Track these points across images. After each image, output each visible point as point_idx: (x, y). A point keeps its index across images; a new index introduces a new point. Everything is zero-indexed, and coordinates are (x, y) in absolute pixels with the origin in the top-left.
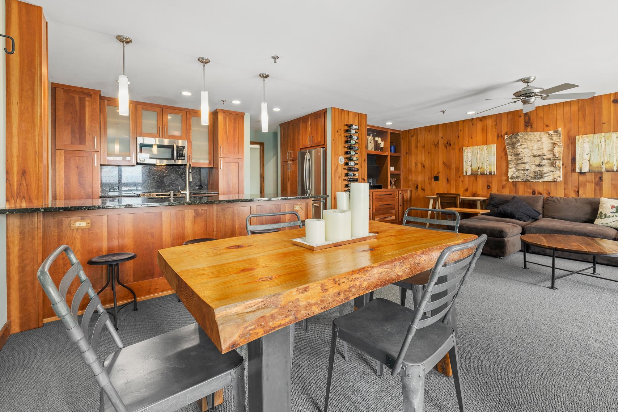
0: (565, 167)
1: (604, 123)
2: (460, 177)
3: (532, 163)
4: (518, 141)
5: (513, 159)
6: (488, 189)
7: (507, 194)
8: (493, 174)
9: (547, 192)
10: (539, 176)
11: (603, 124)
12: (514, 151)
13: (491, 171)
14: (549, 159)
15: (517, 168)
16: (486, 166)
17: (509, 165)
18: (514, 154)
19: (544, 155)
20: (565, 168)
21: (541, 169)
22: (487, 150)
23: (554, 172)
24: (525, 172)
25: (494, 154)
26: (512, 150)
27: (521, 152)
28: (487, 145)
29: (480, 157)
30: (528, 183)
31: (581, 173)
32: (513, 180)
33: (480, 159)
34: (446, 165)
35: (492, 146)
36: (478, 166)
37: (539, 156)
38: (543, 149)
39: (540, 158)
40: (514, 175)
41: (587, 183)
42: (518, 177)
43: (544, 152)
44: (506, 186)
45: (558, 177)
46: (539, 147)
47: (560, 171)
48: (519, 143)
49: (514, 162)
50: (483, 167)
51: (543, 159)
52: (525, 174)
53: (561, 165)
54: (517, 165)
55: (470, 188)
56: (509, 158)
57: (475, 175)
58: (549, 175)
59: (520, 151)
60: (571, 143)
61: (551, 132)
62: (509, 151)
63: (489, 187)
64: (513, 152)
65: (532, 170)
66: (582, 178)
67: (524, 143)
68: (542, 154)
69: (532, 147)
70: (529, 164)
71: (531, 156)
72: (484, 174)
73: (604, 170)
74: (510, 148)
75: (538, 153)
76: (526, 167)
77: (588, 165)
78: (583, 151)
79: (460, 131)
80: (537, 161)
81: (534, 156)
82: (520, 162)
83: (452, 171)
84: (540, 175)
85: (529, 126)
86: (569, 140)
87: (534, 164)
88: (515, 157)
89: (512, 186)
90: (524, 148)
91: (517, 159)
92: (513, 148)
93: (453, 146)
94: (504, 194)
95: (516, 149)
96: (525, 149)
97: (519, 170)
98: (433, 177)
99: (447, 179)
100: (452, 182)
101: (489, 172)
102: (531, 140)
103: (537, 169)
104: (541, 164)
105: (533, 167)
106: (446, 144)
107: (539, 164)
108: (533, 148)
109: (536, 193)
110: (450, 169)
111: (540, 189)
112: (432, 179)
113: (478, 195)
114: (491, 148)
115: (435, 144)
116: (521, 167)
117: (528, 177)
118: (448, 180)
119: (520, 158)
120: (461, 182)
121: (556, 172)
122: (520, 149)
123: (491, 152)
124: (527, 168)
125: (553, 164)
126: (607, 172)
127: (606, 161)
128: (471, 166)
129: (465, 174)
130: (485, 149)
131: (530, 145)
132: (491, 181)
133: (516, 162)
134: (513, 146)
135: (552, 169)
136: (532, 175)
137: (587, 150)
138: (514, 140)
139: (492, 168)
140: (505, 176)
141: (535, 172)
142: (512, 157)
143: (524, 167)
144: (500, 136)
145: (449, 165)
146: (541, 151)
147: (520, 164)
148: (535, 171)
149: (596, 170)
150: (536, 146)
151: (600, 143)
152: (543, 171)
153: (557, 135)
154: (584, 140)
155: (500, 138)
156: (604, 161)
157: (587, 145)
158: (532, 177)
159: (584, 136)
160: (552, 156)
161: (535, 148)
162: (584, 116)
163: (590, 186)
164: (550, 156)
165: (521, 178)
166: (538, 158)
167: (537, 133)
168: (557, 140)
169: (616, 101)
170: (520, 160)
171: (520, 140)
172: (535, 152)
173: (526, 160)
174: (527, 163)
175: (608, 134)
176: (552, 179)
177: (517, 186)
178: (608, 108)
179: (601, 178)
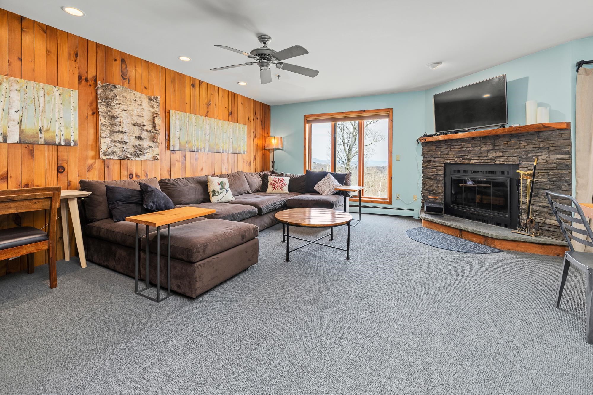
0: (161, 143)
1: (187, 103)
3: (131, 134)
4: (114, 96)
5: (107, 123)
6: (60, 175)
7: (95, 180)
9: (145, 174)
10: (139, 153)
12: (109, 111)
13: (70, 140)
14: (149, 131)
15: (113, 138)
16: (57, 129)
17: (101, 132)
18: (109, 115)
19: (144, 126)
20: (161, 145)
21: (141, 144)
22: (61, 98)
23: (153, 149)
24: (123, 146)
25: (75, 107)
26: (105, 109)
27: (119, 114)
28: (59, 87)
29: (44, 108)
30: (125, 162)
31: (173, 152)
32: (107, 157)
33: (43, 111)
35: (72, 92)
36: (40, 126)
37: (138, 125)
38: (143, 117)
39: (140, 128)
40: (109, 150)
42: (113, 153)
43: (144, 121)
44: (94, 166)
45: (156, 154)
46: (138, 113)
47: (159, 148)
48: (116, 100)
49: (109, 128)
50: (52, 129)
51: (143, 130)
52: (123, 149)
53: (158, 141)
54: (113, 133)
56: (101, 121)
57: (28, 144)
58: (148, 151)
59: (118, 113)
60: (167, 116)
61: (150, 97)
62: (102, 109)
63: (62, 169)
64: (107, 113)
65: (132, 144)
66: (173, 156)
67: (122, 103)
68: (143, 124)
69: (132, 111)
70: (127, 134)
71: (130, 124)
72: (54, 144)
73: (187, 149)
74: (102, 104)
75: (138, 122)
76: (124, 139)
77: (179, 143)
78: (175, 127)
80: (137, 131)
81: (134, 125)
82: (116, 131)
84: (139, 151)
85: (126, 79)
87: (133, 135)
88: (110, 121)
90: (122, 110)
91: (113, 125)
92: (108, 106)
95: (112, 108)
96: (123, 111)
97: (115, 142)
101: (65, 141)
102: (131, 102)
103: (137, 143)
104: (142, 136)
105: (133, 138)
107: (139, 136)
108: (133, 113)
109: (134, 176)
111: (138, 170)
114: (70, 96)
116: (118, 137)
117: (127, 153)
119: (117, 123)
121: (155, 148)
122: (117, 110)
123: (70, 103)
125: (153, 139)
128: (19, 124)
129: (2, 139)
130: (57, 94)
131: (129, 108)
132: (66, 158)
133: (111, 129)
134: (108, 101)
135: (152, 144)
136: (132, 150)
137: (178, 128)
138: (109, 94)
139: (72, 134)
140: (92, 150)
141: (134, 147)
142: (105, 119)
143: (121, 139)
144: (84, 78)
146: (141, 119)
147: (117, 132)
148: (135, 145)
149: (183, 149)
150: (136, 110)
151: (186, 123)
152: (143, 146)
153: (156, 103)
154: (176, 116)
155: (83, 82)
156: (188, 140)
157: (178, 122)
158: (131, 154)
159: (177, 112)
160: (152, 128)
161: (135, 113)
162: (175, 90)
163: (178, 165)
164: (149, 127)
165: (118, 155)
166: (138, 127)
167: (138, 94)
168: (157, 110)
169: (193, 86)
170: (117, 126)
171: (118, 97)
172: (135, 118)
173: (124, 128)
174: (125, 133)
175: (190, 115)
176: (152, 158)
177: (111, 167)
178: (189, 89)
179: (185, 157)
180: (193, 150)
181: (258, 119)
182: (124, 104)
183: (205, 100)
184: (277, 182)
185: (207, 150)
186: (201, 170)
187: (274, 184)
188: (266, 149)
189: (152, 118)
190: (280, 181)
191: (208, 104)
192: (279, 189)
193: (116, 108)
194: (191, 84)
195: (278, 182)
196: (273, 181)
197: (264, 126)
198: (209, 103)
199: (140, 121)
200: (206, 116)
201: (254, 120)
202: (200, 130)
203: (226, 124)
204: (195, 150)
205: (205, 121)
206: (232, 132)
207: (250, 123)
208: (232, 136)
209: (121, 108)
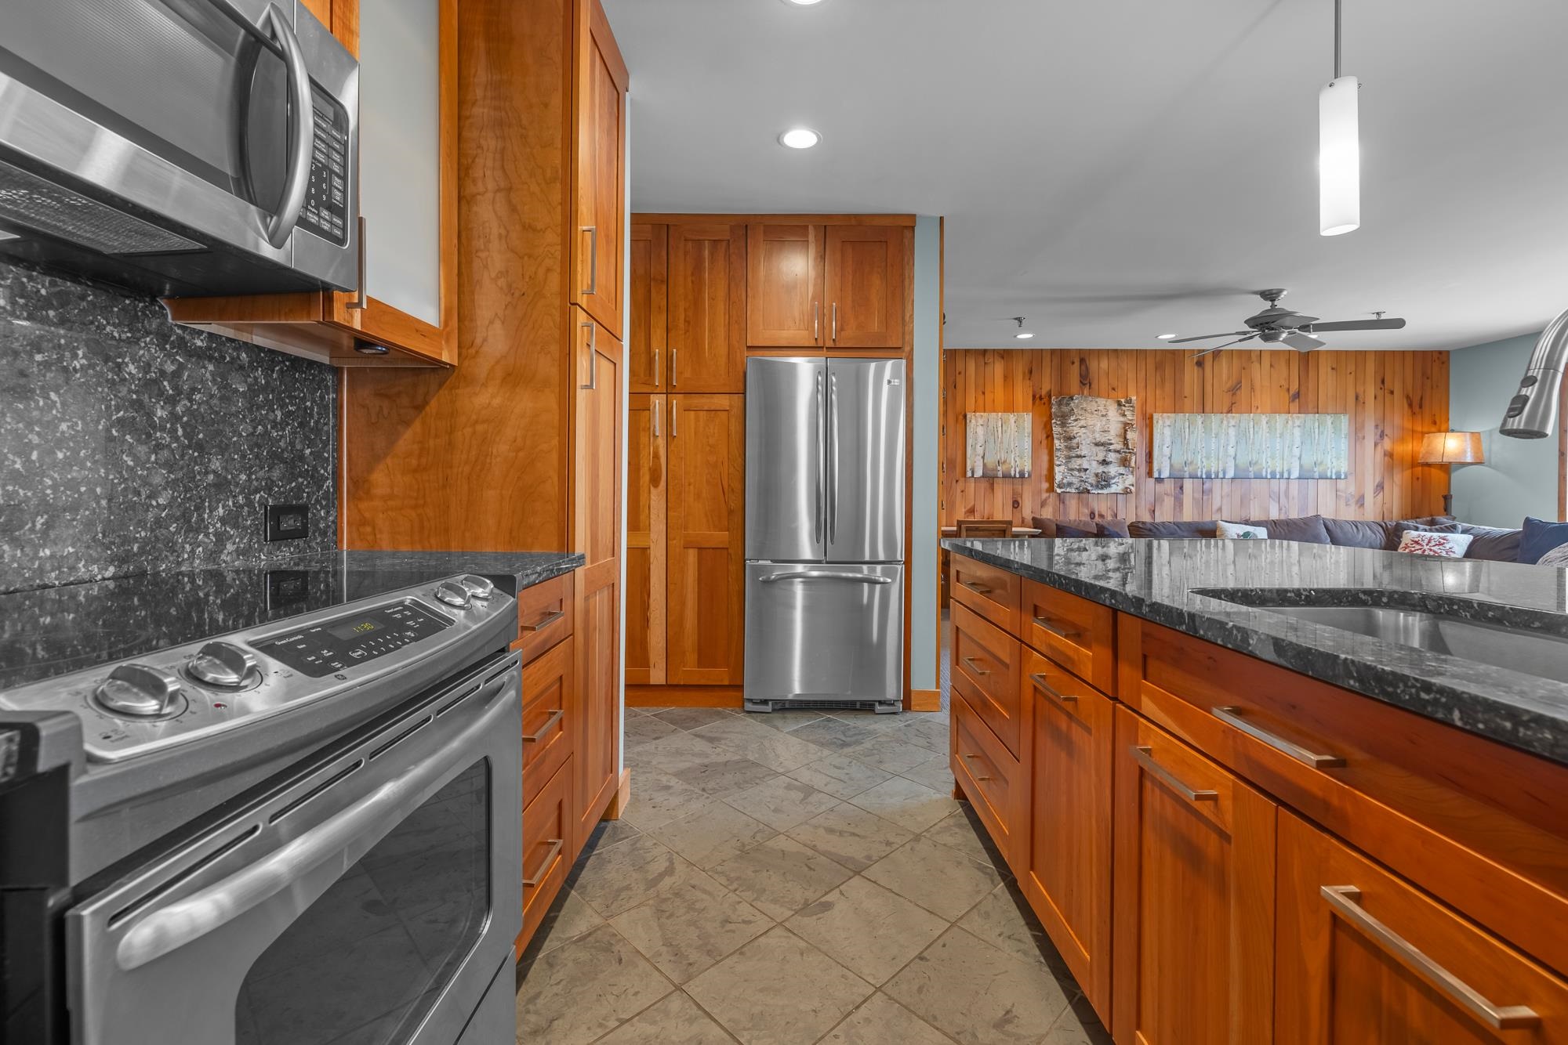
1: (1186, 397)
2: (957, 481)
3: (1093, 458)
4: (1072, 411)
5: (1063, 446)
6: (1014, 510)
8: (1026, 476)
9: (1113, 514)
10: (1103, 483)
12: (1066, 431)
13: (1024, 470)
14: (1118, 452)
15: (1071, 466)
16: (1014, 459)
17: (1056, 459)
18: (1065, 437)
19: (1111, 444)
21: (1105, 470)
22: (1017, 424)
23: (1124, 476)
24: (1082, 474)
25: (1029, 433)
26: (1061, 429)
27: (1077, 433)
28: (1015, 414)
29: (1002, 439)
30: (1085, 495)
31: (1159, 480)
32: (1062, 490)
33: (1002, 442)
35: (1024, 416)
36: (998, 458)
37: (1103, 444)
38: (1109, 431)
39: (1105, 449)
40: (1065, 481)
41: (1166, 497)
42: (1070, 484)
43: (1111, 438)
44: (1047, 502)
45: (1130, 485)
46: (1103, 428)
47: (1132, 475)
48: (1073, 415)
49: (1065, 452)
50: (1009, 460)
51: (1110, 451)
52: (1082, 479)
53: (1132, 464)
54: (1069, 458)
55: (978, 508)
56: (1055, 445)
57: (989, 478)
58: (1117, 481)
59: (1075, 432)
60: (1149, 423)
61: (1121, 401)
62: (1056, 429)
63: (1016, 504)
64: (1063, 434)
65: (1093, 471)
66: (1158, 486)
67: (1080, 417)
68: (1109, 442)
69: (1094, 426)
70: (1087, 458)
71: (1092, 444)
72: (1010, 477)
73: (1187, 475)
74: (1057, 424)
75: (1103, 440)
76: (1084, 465)
77: (1169, 465)
78: (1164, 440)
79: (957, 372)
80: (1100, 453)
81: (1097, 444)
82: (1074, 455)
84: (1103, 481)
85: (1086, 384)
86: (1146, 419)
87: (1095, 458)
88: (1066, 444)
89: (1058, 503)
91: (1070, 448)
92: (1063, 425)
95: (1068, 427)
96: (1083, 428)
97: (1072, 470)
101: (1019, 472)
102: (1092, 413)
103: (1101, 469)
104: (1108, 460)
105: (1094, 464)
107: (1104, 460)
108: (1095, 428)
109: (1097, 515)
111: (1104, 507)
114: (1024, 420)
116: (1077, 463)
117: (1086, 484)
119: (1074, 445)
120: (958, 495)
121: (1128, 475)
122: (1075, 428)
123: (1023, 429)
125: (1124, 462)
126: (1189, 479)
127: (1191, 460)
128: (983, 457)
129: (969, 474)
130: (1012, 421)
131: (1090, 423)
132: (1021, 491)
133: (1067, 454)
134: (1064, 419)
135: (1122, 470)
136: (1092, 480)
137: (1167, 441)
138: (1065, 409)
139: (1026, 463)
140: (1045, 482)
141: (1097, 475)
142: (1060, 443)
143: (1080, 465)
144: (1037, 396)
146: (1106, 435)
147: (1074, 457)
148: (1098, 473)
149: (1178, 474)
150: (1099, 424)
151: (1183, 430)
152: (1110, 474)
153: (1129, 408)
154: (1164, 423)
155: (1038, 401)
156: (1187, 459)
157: (1167, 432)
158: (1092, 486)
159: (1165, 414)
160: (1122, 446)
161: (1098, 428)
162: (1163, 381)
163: (1169, 502)
164: (1119, 446)
165: (1075, 486)
166: (1102, 448)
167: (1102, 401)
168: (1130, 418)
169: (1200, 364)
170: (1074, 449)
171: (1076, 411)
172: (1097, 435)
173: (1084, 450)
174: (1084, 457)
175: (1192, 416)
176: (1123, 490)
177: (1067, 502)
178: (1190, 373)
179: (1181, 488)
180: (1199, 475)
181: (1392, 393)
182: (1083, 418)
183: (1227, 383)
184: (1424, 544)
185: (1231, 474)
186: (1218, 510)
187: (1413, 549)
188: (1428, 465)
189: (1123, 431)
190: (1433, 543)
191: (1232, 390)
193: (1073, 426)
194: (1195, 361)
195: (1427, 545)
196: (1413, 541)
197: (1421, 407)
198: (1236, 386)
199: (1106, 438)
200: (1230, 411)
201: (1378, 398)
202: (1214, 440)
203: (1280, 419)
204: (1204, 476)
205: (1225, 422)
206: (1299, 434)
207: (1364, 408)
208: (1298, 442)
209: (1080, 425)
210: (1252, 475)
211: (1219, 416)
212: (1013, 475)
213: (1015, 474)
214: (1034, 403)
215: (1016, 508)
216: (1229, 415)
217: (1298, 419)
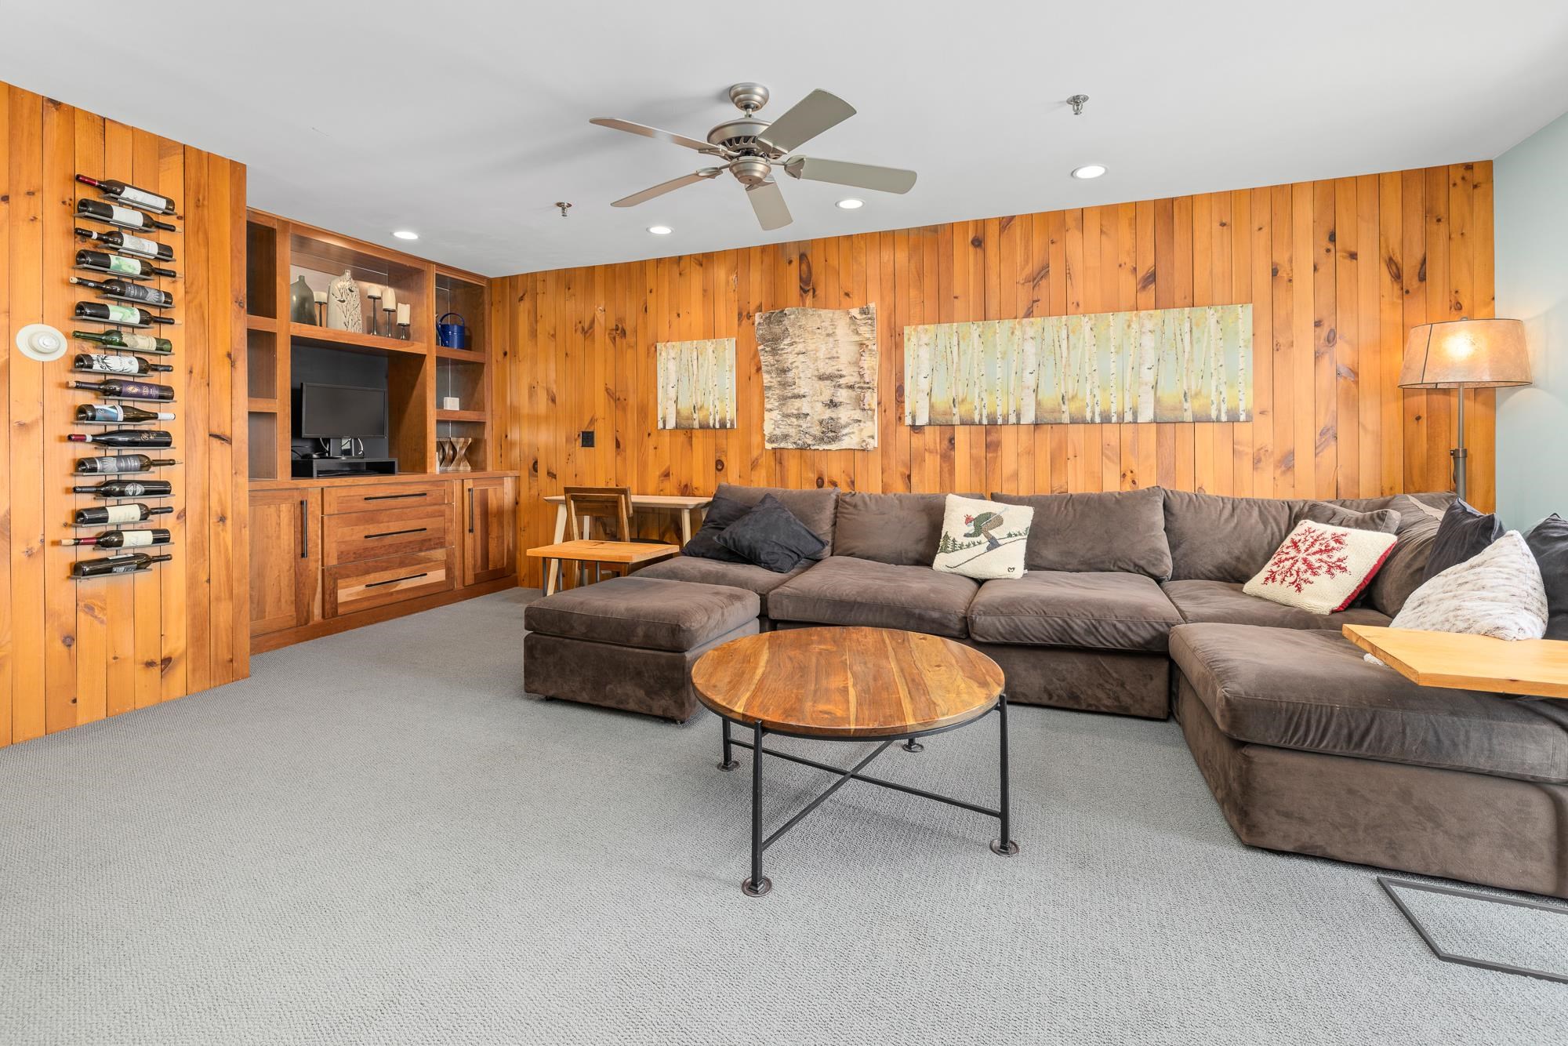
0: (883, 410)
1: (956, 297)
2: (649, 435)
3: (815, 398)
4: (784, 331)
5: (775, 383)
6: (718, 473)
7: (762, 486)
8: (728, 426)
9: (849, 480)
10: (830, 434)
11: (955, 300)
12: (778, 361)
13: (725, 419)
14: (851, 387)
15: (784, 410)
17: (766, 400)
18: (777, 369)
19: (841, 376)
20: (883, 413)
21: (834, 416)
22: (715, 355)
23: (861, 424)
24: (801, 422)
25: (732, 366)
26: (771, 358)
27: (792, 363)
28: (714, 340)
29: (698, 376)
30: (809, 453)
31: (915, 428)
32: (775, 445)
33: (697, 381)
34: (613, 398)
35: (726, 343)
37: (829, 377)
38: (838, 358)
39: (833, 384)
40: (777, 432)
41: (927, 454)
42: (786, 437)
43: (841, 367)
44: (759, 462)
45: (869, 437)
46: (829, 353)
47: (873, 421)
48: (787, 337)
49: (777, 392)
51: (839, 386)
52: (802, 429)
53: (875, 406)
54: (784, 399)
55: (673, 471)
56: (765, 381)
57: (685, 430)
58: (850, 431)
59: (790, 361)
60: (894, 343)
61: (855, 312)
62: (766, 359)
63: (720, 465)
64: (774, 365)
65: (817, 418)
66: (917, 441)
67: (797, 340)
68: (837, 373)
69: (817, 351)
70: (808, 399)
71: (814, 378)
72: (708, 427)
73: (956, 420)
74: (766, 352)
75: (829, 370)
76: (803, 409)
77: (928, 405)
78: (918, 368)
79: (648, 291)
80: (826, 391)
81: (821, 378)
82: (790, 395)
83: (629, 415)
84: (831, 431)
85: (808, 291)
86: (892, 336)
87: (820, 398)
88: (779, 379)
89: (773, 463)
90: (798, 354)
91: (784, 385)
92: (774, 352)
93: (630, 338)
94: (754, 486)
95: (781, 355)
96: (801, 356)
97: (788, 416)
98: (579, 435)
99: (617, 441)
100: (629, 451)
101: (720, 421)
102: (813, 333)
103: (827, 414)
104: (836, 399)
105: (819, 407)
106: (612, 330)
107: (831, 401)
108: (818, 354)
109: (826, 480)
110: (624, 409)
111: (834, 470)
112: (575, 440)
113: (696, 492)
114: (724, 349)
115: (583, 328)
116: (794, 406)
117: (807, 436)
118: (618, 445)
119: (790, 380)
120: (651, 451)
121: (865, 422)
122: (790, 356)
123: (724, 361)
124: (805, 411)
125: (859, 403)
126: (962, 427)
127: (961, 397)
128: (676, 402)
129: (660, 425)
130: (710, 351)
131: (811, 347)
132: (725, 449)
133: (781, 394)
134: (773, 342)
135: (857, 414)
136: (816, 430)
137: (925, 369)
138: (777, 329)
139: (727, 408)
140: (757, 433)
141: (821, 423)
142: (771, 377)
143: (798, 409)
144: (745, 314)
145: (621, 398)
146: (834, 363)
147: (792, 397)
148: (823, 420)
149: (942, 420)
150: (823, 348)
151: (949, 350)
152: (840, 421)
153: (867, 321)
154: (919, 339)
155: (744, 320)
156: (957, 396)
157: (925, 354)
158: (815, 437)
159: (924, 327)
160: (858, 379)
161: (821, 355)
163: (932, 463)
164: (852, 379)
165: (792, 440)
166: (828, 382)
167: (826, 314)
168: (867, 336)
169: (978, 243)
170: (790, 386)
171: (790, 330)
172: (821, 365)
173: (803, 387)
174: (804, 396)
175: (964, 327)
176: (858, 444)
177: (785, 463)
178: (964, 259)
179: (951, 440)
180: (978, 420)
181: (1352, 256)
182: (801, 340)
183: (1023, 269)
184: (1303, 549)
185: (1028, 417)
187: (1283, 557)
189: (856, 355)
191: (1034, 279)
192: (1286, 584)
193: (787, 353)
194: (970, 240)
197: (1422, 279)
198: (1040, 272)
199: (833, 368)
200: (1029, 314)
201: (1322, 270)
202: (999, 363)
203: (1116, 321)
204: (985, 422)
205: (1018, 333)
206: (1153, 345)
207: (1290, 289)
208: (1150, 358)
209: (797, 350)
210: (1066, 419)
211: (1007, 324)
212: (711, 425)
213: (714, 426)
214: (739, 325)
215: (720, 470)
216: (1025, 320)
217: (1151, 319)
